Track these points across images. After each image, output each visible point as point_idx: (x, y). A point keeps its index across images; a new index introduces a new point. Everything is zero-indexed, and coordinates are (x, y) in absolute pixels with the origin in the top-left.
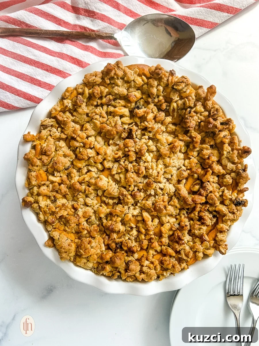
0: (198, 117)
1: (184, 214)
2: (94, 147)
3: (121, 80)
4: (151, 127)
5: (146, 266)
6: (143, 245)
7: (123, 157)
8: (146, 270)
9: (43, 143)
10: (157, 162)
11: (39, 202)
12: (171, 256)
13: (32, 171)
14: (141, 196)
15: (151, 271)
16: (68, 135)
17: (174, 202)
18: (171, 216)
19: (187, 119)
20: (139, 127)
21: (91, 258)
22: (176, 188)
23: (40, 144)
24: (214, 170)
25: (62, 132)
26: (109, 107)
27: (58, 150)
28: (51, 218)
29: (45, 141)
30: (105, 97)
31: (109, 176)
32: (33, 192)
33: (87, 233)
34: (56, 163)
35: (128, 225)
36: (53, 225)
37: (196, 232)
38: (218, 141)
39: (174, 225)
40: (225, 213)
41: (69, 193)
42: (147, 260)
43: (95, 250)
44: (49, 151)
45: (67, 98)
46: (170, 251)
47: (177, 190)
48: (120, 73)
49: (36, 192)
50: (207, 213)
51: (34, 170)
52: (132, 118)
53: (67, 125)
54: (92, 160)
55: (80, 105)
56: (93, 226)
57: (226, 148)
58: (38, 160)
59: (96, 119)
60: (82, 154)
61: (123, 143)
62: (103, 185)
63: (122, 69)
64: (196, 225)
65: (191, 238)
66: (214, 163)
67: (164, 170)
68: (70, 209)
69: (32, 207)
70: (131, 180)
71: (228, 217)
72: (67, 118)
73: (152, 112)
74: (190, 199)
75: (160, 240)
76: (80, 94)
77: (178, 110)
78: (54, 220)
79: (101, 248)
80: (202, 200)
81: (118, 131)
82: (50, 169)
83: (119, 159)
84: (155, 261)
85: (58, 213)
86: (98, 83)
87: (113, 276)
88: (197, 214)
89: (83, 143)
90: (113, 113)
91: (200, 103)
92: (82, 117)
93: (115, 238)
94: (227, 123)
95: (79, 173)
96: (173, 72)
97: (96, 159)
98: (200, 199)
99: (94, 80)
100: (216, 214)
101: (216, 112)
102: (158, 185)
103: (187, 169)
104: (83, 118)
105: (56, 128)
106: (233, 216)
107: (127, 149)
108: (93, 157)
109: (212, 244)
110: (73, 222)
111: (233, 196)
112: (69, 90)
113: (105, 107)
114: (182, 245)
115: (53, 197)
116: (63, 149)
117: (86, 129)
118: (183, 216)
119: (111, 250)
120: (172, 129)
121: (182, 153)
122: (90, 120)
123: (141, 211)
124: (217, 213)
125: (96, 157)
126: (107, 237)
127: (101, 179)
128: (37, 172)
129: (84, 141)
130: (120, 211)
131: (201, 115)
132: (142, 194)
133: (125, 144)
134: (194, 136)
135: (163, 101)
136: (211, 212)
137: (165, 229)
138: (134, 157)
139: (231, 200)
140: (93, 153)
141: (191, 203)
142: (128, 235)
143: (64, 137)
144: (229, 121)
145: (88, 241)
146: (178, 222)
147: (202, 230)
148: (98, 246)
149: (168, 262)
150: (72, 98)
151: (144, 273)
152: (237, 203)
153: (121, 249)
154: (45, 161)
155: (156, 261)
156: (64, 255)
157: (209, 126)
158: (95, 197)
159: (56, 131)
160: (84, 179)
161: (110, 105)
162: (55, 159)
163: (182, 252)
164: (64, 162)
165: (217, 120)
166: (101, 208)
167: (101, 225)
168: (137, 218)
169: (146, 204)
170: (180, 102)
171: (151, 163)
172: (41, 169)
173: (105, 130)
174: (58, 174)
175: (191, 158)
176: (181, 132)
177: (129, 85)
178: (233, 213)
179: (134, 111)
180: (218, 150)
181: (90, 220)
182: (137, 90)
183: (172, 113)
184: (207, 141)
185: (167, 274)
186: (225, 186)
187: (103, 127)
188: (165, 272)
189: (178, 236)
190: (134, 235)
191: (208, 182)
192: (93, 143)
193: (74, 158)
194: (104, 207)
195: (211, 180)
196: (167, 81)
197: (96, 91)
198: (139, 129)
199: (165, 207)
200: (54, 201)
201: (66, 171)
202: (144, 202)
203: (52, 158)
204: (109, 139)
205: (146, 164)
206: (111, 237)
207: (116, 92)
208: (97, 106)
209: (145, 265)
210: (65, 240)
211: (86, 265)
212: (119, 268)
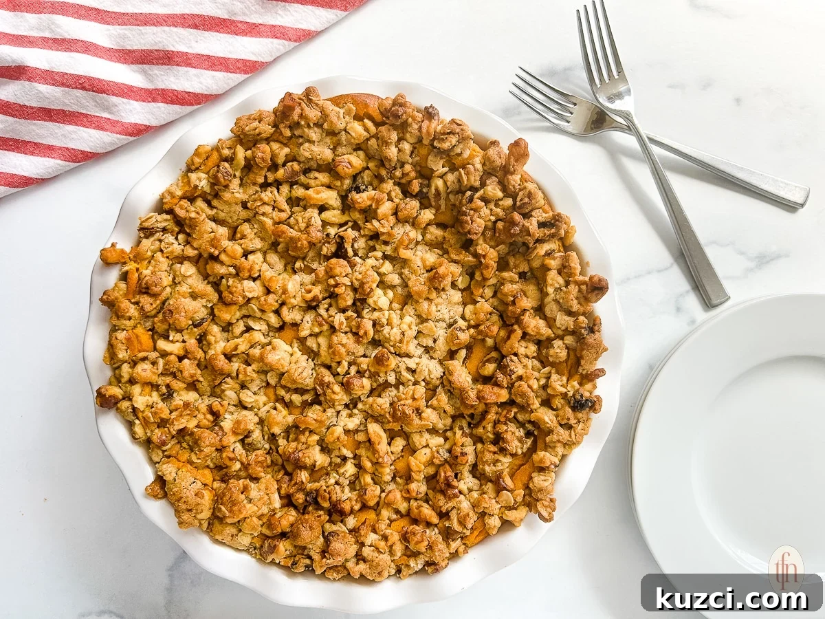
0: (491, 210)
1: (461, 428)
2: (259, 276)
3: (316, 129)
4: (385, 231)
5: (370, 546)
6: (366, 497)
7: (324, 299)
8: (368, 555)
9: (145, 268)
10: (401, 310)
11: (133, 397)
12: (429, 524)
13: (119, 329)
14: (363, 387)
15: (382, 556)
16: (200, 250)
17: (439, 401)
18: (433, 431)
19: (465, 214)
20: (361, 231)
21: (245, 524)
22: (444, 369)
23: (138, 269)
24: (525, 328)
25: (188, 243)
26: (295, 187)
27: (179, 283)
28: (160, 434)
29: (150, 262)
30: (284, 165)
31: (295, 341)
32: (121, 376)
33: (240, 470)
34: (172, 313)
35: (336, 453)
36: (164, 448)
37: (487, 468)
38: (536, 264)
39: (438, 452)
40: (548, 425)
41: (201, 379)
42: (374, 531)
43: (256, 508)
44: (156, 286)
45: (197, 169)
46: (427, 511)
47: (447, 373)
48: (313, 114)
49: (126, 377)
50: (512, 427)
51: (123, 327)
52: (347, 212)
53: (197, 228)
54: (254, 306)
55: (225, 184)
56: (254, 454)
57: (552, 279)
58: (132, 305)
59: (264, 214)
60: (231, 293)
61: (324, 268)
62: (279, 360)
63: (317, 105)
64: (486, 453)
65: (477, 482)
66: (528, 313)
67: (417, 328)
68: (204, 414)
69: (118, 409)
70: (341, 351)
71: (555, 436)
72: (198, 213)
73: (390, 199)
74: (472, 395)
75: (406, 487)
76: (226, 160)
77: (448, 194)
78: (164, 437)
79: (270, 504)
80: (499, 396)
81: (314, 240)
82: (159, 324)
83: (315, 304)
84: (392, 534)
85: (173, 422)
86: (264, 136)
87: (294, 567)
88: (489, 428)
89: (235, 267)
90: (303, 200)
91: (494, 178)
92: (233, 209)
93: (304, 480)
94: (553, 223)
95: (226, 334)
96: (430, 110)
97: (264, 303)
98: (495, 394)
99: (256, 129)
100: (533, 429)
101: (526, 200)
102: (404, 362)
103: (469, 327)
104: (234, 212)
105: (175, 234)
106: (567, 433)
107: (332, 282)
108: (258, 298)
109: (518, 498)
110: (207, 443)
111: (569, 388)
112: (200, 151)
113: (285, 189)
114: (453, 498)
115: (164, 388)
116: (190, 281)
117: (243, 237)
118: (459, 433)
119: (296, 508)
120: (436, 237)
121: (460, 290)
122: (252, 215)
123: (366, 420)
124: (534, 427)
125: (262, 299)
126: (287, 478)
127: (274, 348)
128: (131, 331)
129: (237, 262)
130: (314, 420)
131: (497, 205)
132: (366, 383)
133: (328, 270)
134: (480, 252)
135: (413, 174)
136: (521, 425)
137: (419, 462)
138: (348, 298)
139: (564, 395)
140: (256, 288)
141: (474, 403)
142: (335, 475)
143: (191, 255)
144: (557, 218)
145: (241, 486)
146: (447, 446)
147: (499, 464)
148: (263, 498)
149: (418, 537)
150: (208, 169)
151: (365, 560)
152: (576, 405)
153: (316, 507)
154: (148, 308)
155: (394, 533)
156: (185, 517)
157: (512, 231)
158: (262, 390)
159: (174, 241)
160: (236, 348)
161: (296, 183)
162: (171, 303)
163: (453, 515)
164: (191, 309)
165: (531, 216)
166: (274, 414)
167: (275, 450)
168: (356, 435)
169: (375, 405)
170: (451, 178)
171: (387, 313)
172: (139, 326)
173: (284, 238)
174: (178, 336)
175: (478, 302)
176: (455, 244)
177: (335, 139)
178: (569, 427)
179: (348, 196)
180: (538, 284)
181: (250, 440)
182: (355, 150)
183: (435, 201)
184: (512, 264)
185: (417, 564)
186: (553, 365)
187: (278, 232)
188: (413, 558)
189: (446, 478)
190: (347, 476)
191: (512, 356)
192: (257, 267)
193: (215, 301)
194: (281, 412)
195: (522, 351)
196: (419, 131)
197: (259, 154)
198: (363, 236)
199: (418, 412)
200: (168, 396)
201: (195, 330)
202: (371, 399)
203: (165, 301)
204: (296, 259)
205: (376, 314)
206: (295, 478)
207: (307, 154)
208: (265, 186)
209: (368, 542)
210: (188, 484)
211: (236, 541)
212: (310, 549)
